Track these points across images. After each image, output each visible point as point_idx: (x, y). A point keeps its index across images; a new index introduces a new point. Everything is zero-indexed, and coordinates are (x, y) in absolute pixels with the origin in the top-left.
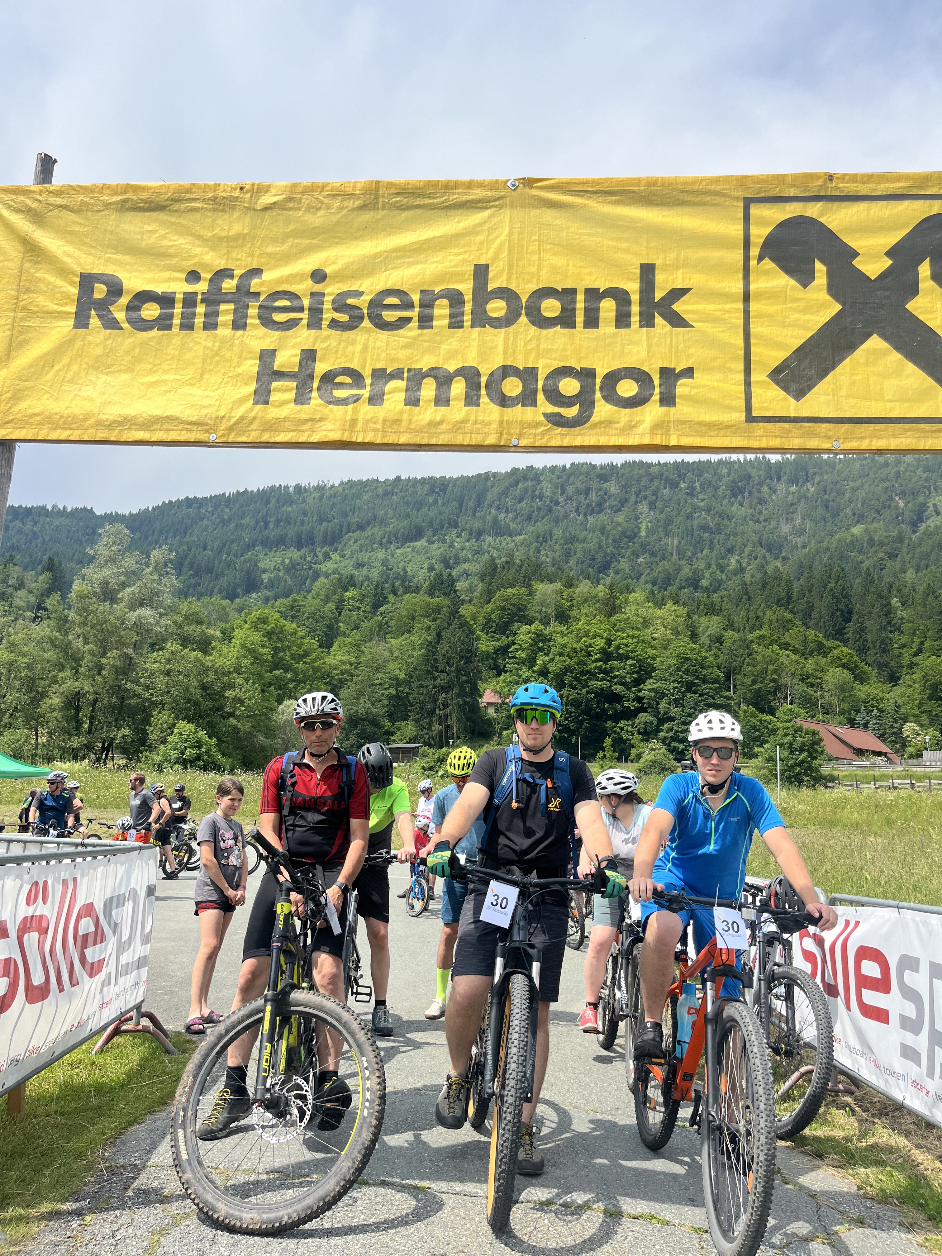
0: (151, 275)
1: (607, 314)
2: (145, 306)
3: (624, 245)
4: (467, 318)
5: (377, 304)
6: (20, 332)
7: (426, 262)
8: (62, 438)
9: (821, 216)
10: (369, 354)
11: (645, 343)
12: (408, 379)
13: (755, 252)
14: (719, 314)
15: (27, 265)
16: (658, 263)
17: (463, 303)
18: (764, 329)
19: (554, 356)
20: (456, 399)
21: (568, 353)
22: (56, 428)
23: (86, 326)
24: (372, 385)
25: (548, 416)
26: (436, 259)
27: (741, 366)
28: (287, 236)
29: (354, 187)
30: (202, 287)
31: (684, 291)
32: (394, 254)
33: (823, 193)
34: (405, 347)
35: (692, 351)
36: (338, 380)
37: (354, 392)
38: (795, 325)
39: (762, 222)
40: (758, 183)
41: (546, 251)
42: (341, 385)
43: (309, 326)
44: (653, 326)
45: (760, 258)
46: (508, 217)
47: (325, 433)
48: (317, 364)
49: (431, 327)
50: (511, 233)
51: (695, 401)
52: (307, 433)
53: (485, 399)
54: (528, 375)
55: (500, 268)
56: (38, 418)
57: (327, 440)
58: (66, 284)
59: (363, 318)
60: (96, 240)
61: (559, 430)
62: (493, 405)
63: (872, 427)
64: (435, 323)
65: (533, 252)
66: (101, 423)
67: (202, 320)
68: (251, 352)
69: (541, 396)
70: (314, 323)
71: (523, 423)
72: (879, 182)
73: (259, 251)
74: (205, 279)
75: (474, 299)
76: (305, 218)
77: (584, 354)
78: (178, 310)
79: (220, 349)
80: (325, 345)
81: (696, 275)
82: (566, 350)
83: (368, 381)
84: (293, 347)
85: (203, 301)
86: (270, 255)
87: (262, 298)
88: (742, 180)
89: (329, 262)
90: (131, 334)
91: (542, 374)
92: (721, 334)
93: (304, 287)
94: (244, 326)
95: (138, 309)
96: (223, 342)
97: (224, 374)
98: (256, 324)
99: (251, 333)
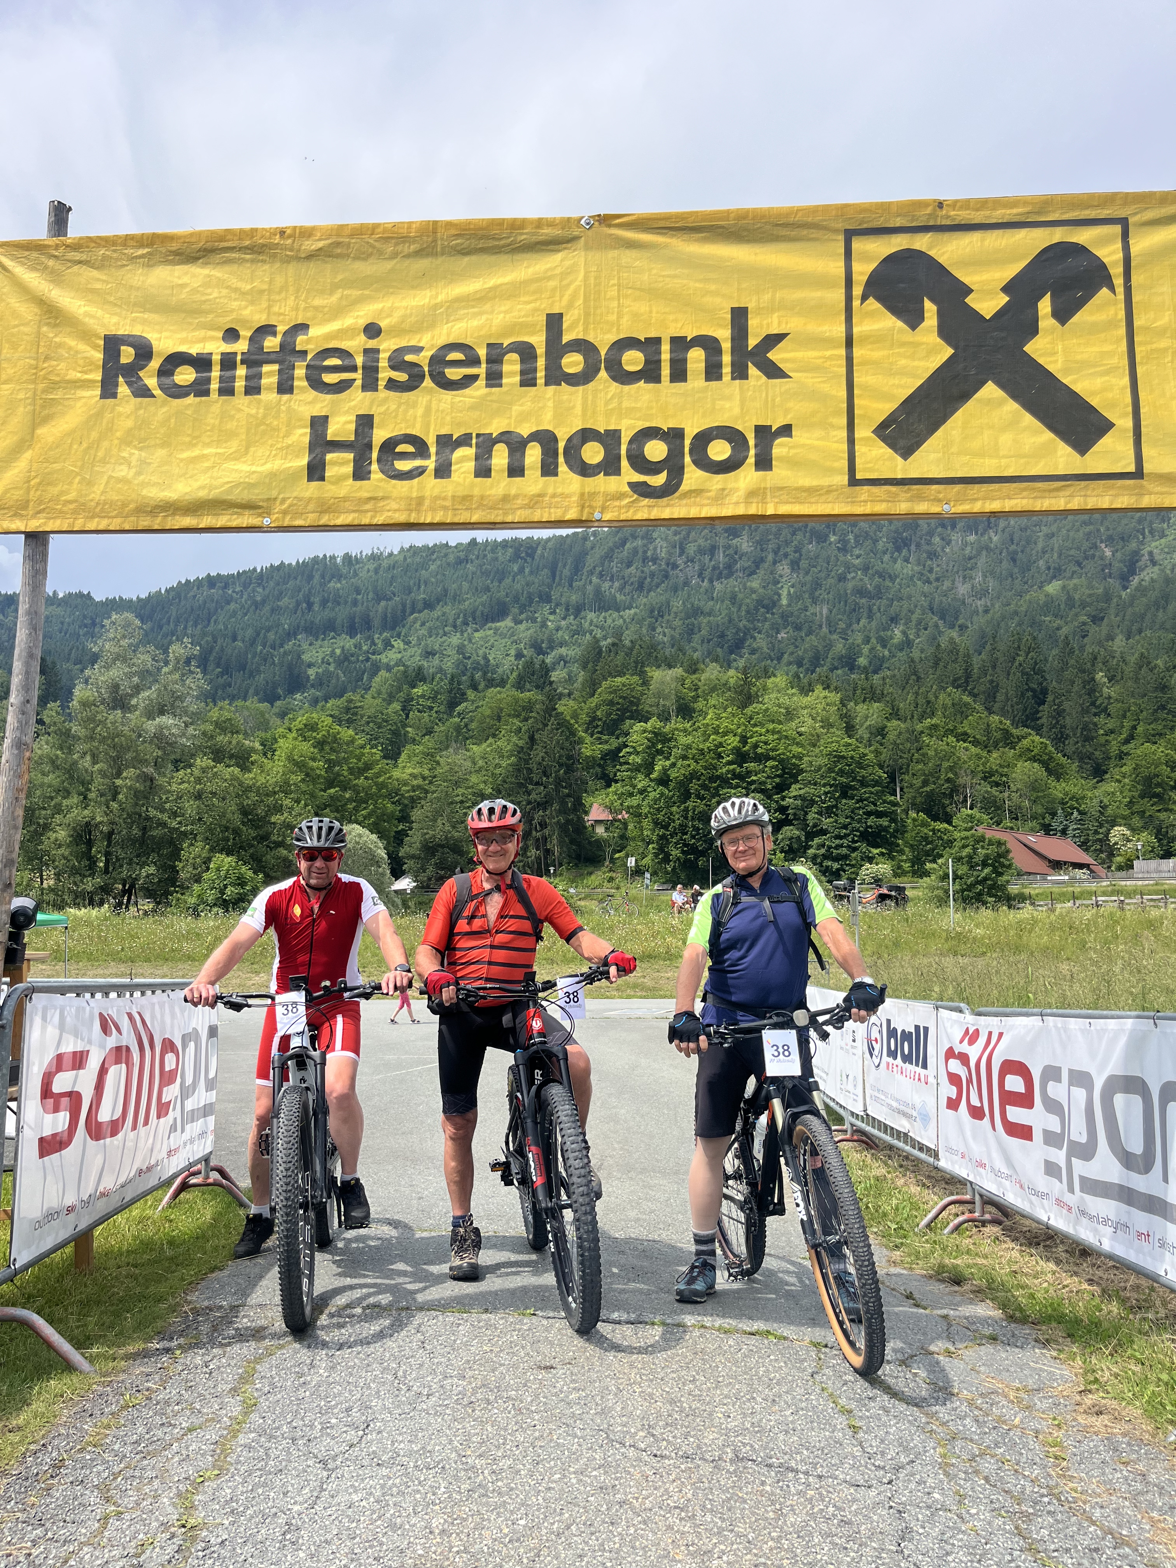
0: (184, 335)
1: (695, 365)
2: (178, 370)
3: (713, 287)
4: (541, 374)
5: (438, 361)
6: (43, 407)
7: (492, 312)
9: (930, 249)
10: (433, 418)
11: (738, 397)
12: (477, 445)
13: (857, 291)
14: (819, 361)
15: (45, 329)
16: (751, 306)
17: (534, 357)
18: (869, 378)
19: (638, 415)
20: (532, 468)
21: (654, 411)
22: (93, 517)
23: (114, 395)
24: (437, 453)
25: (633, 486)
26: (503, 308)
27: (844, 421)
28: (335, 287)
29: (409, 227)
30: (241, 346)
31: (779, 338)
32: (456, 305)
33: (931, 224)
34: (473, 408)
35: (790, 404)
36: (400, 448)
37: (418, 463)
38: (903, 372)
39: (866, 257)
40: (861, 212)
41: (626, 296)
42: (404, 456)
43: (365, 388)
44: (747, 378)
45: (864, 298)
46: (583, 259)
47: (390, 514)
48: (375, 431)
49: (501, 386)
50: (586, 278)
51: (793, 463)
52: (369, 514)
53: (563, 468)
54: (610, 439)
55: (576, 317)
56: (72, 506)
57: (391, 522)
58: (89, 349)
59: (423, 376)
60: (121, 298)
61: (646, 501)
62: (572, 474)
63: (985, 487)
64: (504, 381)
65: (612, 299)
66: (142, 509)
67: (244, 383)
68: (300, 420)
69: (625, 463)
70: (370, 384)
71: (606, 494)
72: (995, 209)
73: (304, 304)
74: (245, 337)
75: (548, 353)
76: (355, 266)
77: (671, 412)
78: (215, 373)
79: (265, 416)
80: (382, 409)
81: (794, 318)
82: (651, 408)
83: (433, 449)
84: (347, 413)
85: (243, 362)
86: (316, 308)
87: (309, 357)
88: (843, 209)
89: (383, 315)
90: (164, 402)
91: (625, 438)
92: (822, 385)
93: (357, 344)
94: (291, 390)
95: (171, 373)
96: (268, 407)
97: (272, 446)
98: (304, 387)
99: (299, 397)
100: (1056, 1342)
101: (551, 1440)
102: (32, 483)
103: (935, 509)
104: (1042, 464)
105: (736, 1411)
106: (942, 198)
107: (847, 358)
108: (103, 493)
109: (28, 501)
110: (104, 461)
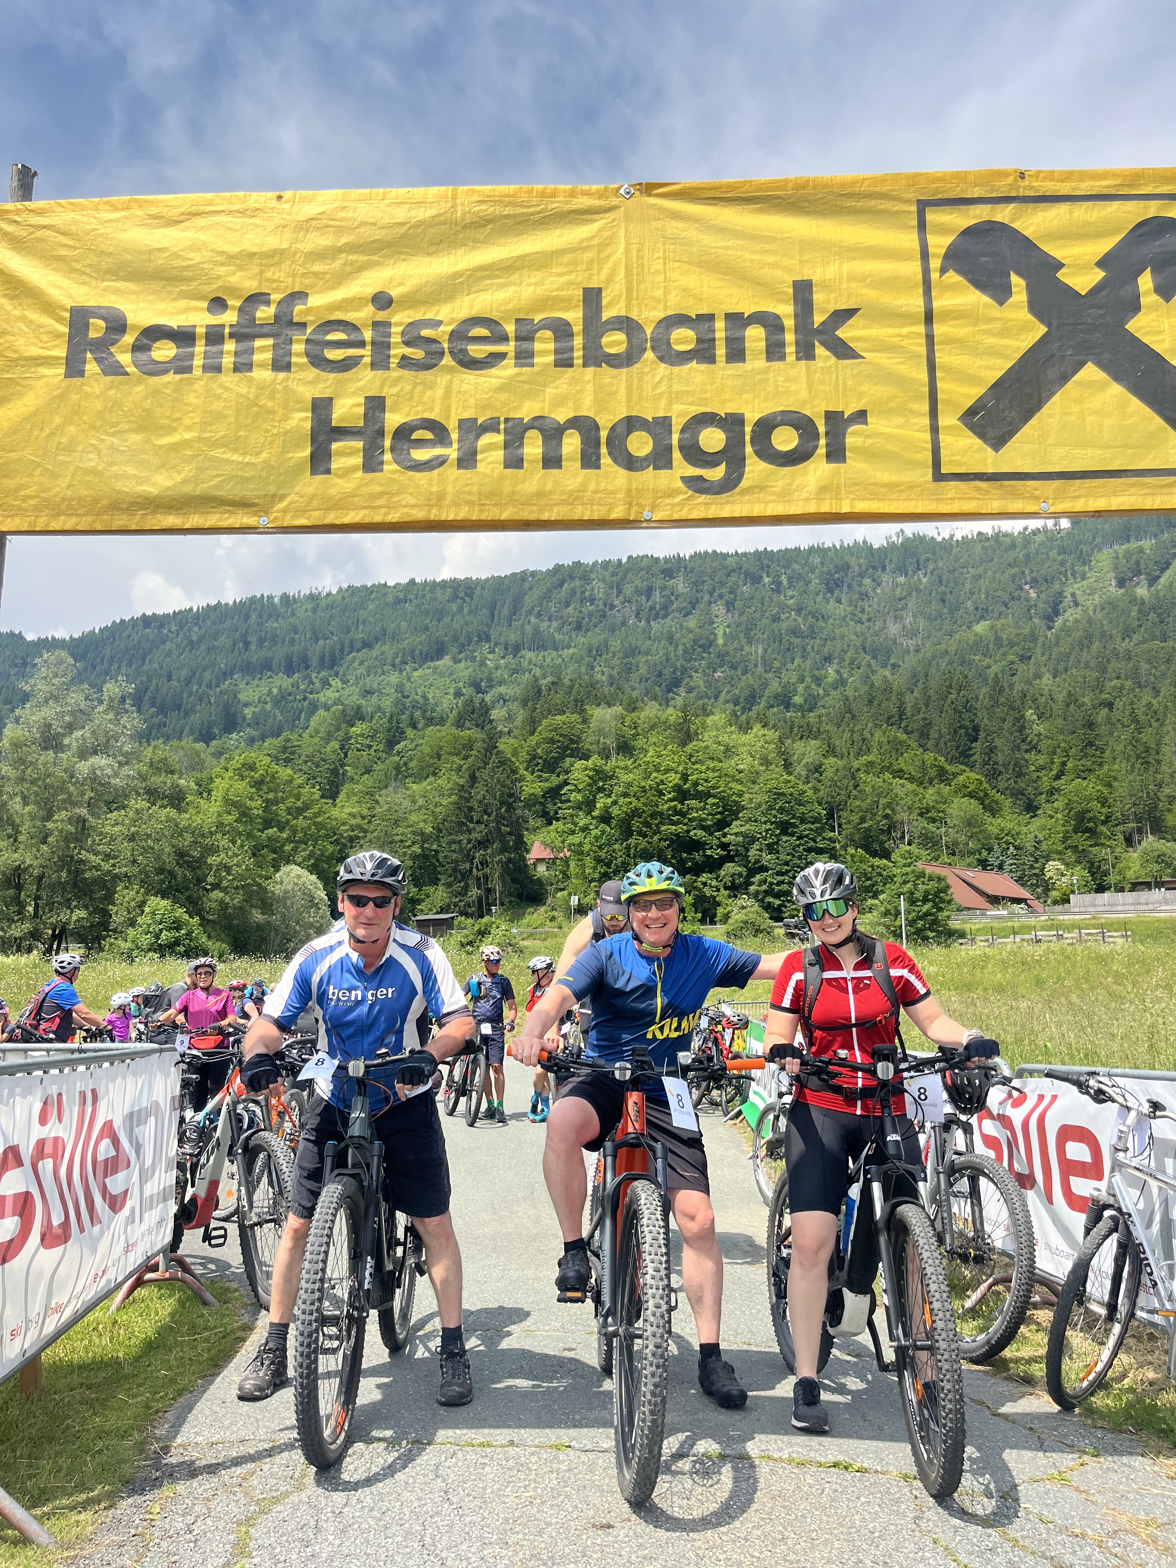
0: (163, 305)
1: (754, 344)
2: (157, 344)
3: (771, 259)
4: (578, 354)
5: (459, 336)
7: (520, 284)
10: (454, 401)
11: (805, 380)
12: (506, 431)
13: (935, 264)
14: (895, 340)
16: (815, 279)
17: (572, 335)
19: (690, 399)
20: (570, 459)
21: (709, 395)
22: (57, 515)
23: (81, 374)
24: (460, 441)
25: (688, 481)
26: (533, 280)
27: (926, 407)
28: (338, 251)
30: (229, 318)
31: (850, 313)
32: (478, 274)
33: (1013, 194)
34: (499, 389)
35: (864, 388)
36: (417, 435)
37: (438, 451)
40: (934, 182)
41: (673, 270)
42: (421, 443)
43: (374, 366)
44: (813, 358)
45: (943, 271)
46: (623, 231)
47: (406, 510)
48: (388, 415)
49: (532, 365)
50: (627, 251)
51: (868, 454)
52: (383, 510)
53: (606, 460)
54: (659, 427)
55: (616, 293)
56: (32, 502)
57: (409, 519)
58: (52, 321)
59: (442, 354)
60: (90, 266)
61: (702, 498)
62: (616, 467)
63: (1088, 482)
64: (536, 360)
65: (658, 272)
66: (113, 507)
67: (232, 359)
68: (299, 403)
69: (677, 455)
71: (656, 491)
72: (1081, 180)
73: (301, 270)
74: (233, 308)
75: (586, 331)
76: (362, 230)
77: (728, 396)
78: (200, 348)
79: (258, 396)
80: (395, 390)
81: (865, 291)
82: (706, 391)
83: (455, 436)
84: (354, 394)
85: (232, 335)
86: (316, 275)
87: (309, 331)
88: (914, 179)
89: (395, 283)
90: (139, 382)
91: (677, 425)
92: (900, 367)
93: (363, 315)
94: (287, 367)
95: (147, 349)
96: (261, 387)
97: (267, 431)
98: (303, 364)
99: (297, 376)
103: (1033, 506)
106: (1023, 168)
108: (69, 486)
110: (69, 449)
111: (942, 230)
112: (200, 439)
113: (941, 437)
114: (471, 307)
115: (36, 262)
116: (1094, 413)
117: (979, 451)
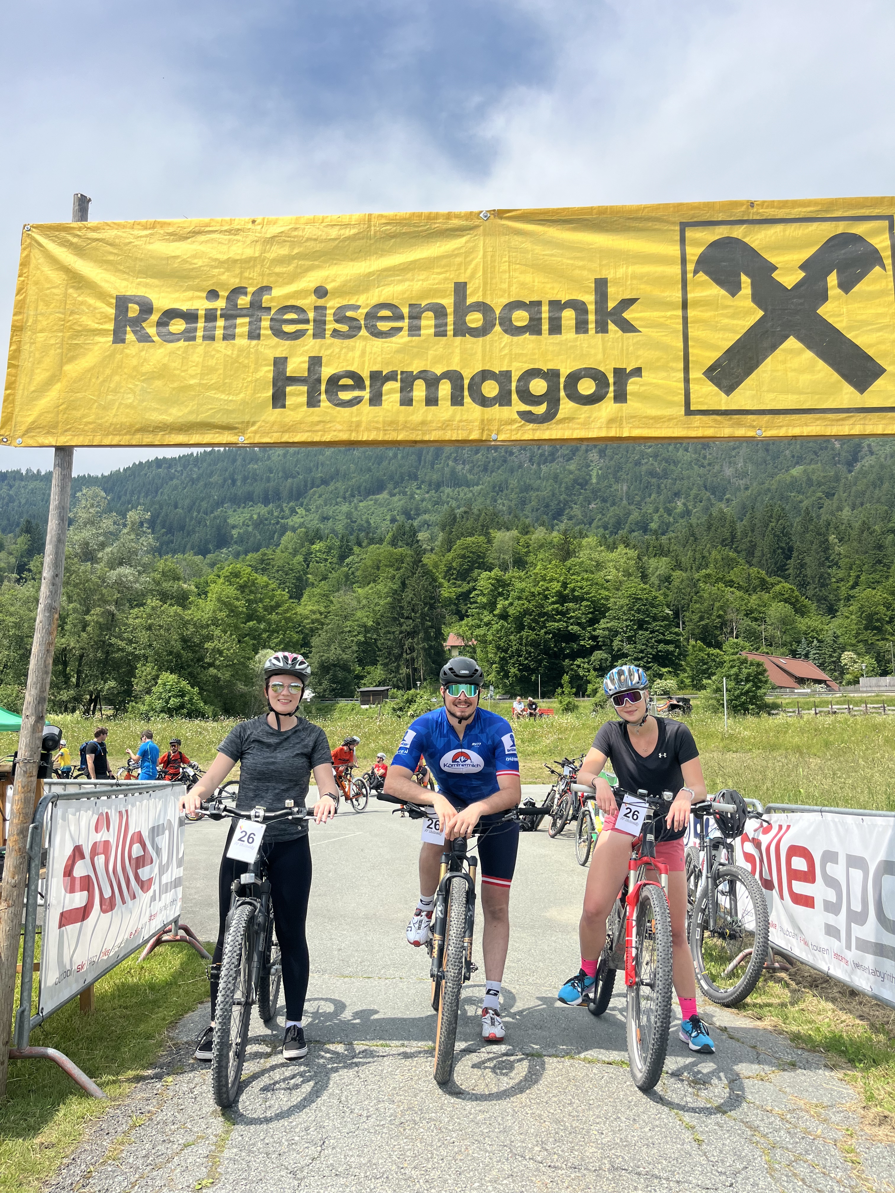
0: (177, 295)
1: (568, 322)
2: (173, 322)
3: (581, 263)
4: (450, 328)
5: (372, 316)
6: (69, 350)
7: (413, 280)
8: (114, 443)
10: (367, 359)
11: (601, 346)
12: (401, 380)
13: (690, 267)
14: (662, 320)
15: (70, 291)
16: (610, 277)
17: (446, 315)
19: (524, 360)
20: (444, 399)
21: (536, 356)
22: (107, 435)
23: (123, 341)
24: (371, 386)
25: (523, 415)
26: (421, 277)
27: (681, 365)
28: (292, 259)
29: (351, 218)
30: (221, 304)
31: (632, 301)
32: (385, 273)
33: (745, 218)
34: (398, 351)
35: (640, 352)
36: (343, 382)
37: (356, 393)
38: (725, 329)
40: (692, 209)
41: (515, 270)
42: (345, 388)
43: (315, 336)
44: (607, 332)
45: (696, 272)
46: (482, 242)
47: (335, 433)
48: (323, 369)
49: (420, 335)
50: (484, 256)
51: (643, 397)
52: (320, 433)
53: (467, 400)
54: (504, 378)
55: (477, 285)
56: (91, 426)
57: (337, 439)
58: (104, 306)
59: (360, 328)
60: (128, 267)
61: (531, 426)
62: (474, 405)
63: (788, 417)
64: (422, 332)
65: (504, 272)
66: (143, 429)
67: (222, 332)
68: (265, 360)
69: (514, 397)
70: (319, 334)
71: (500, 421)
72: (793, 207)
73: (268, 271)
74: (223, 297)
75: (455, 312)
76: (308, 244)
77: (549, 357)
78: (201, 324)
79: (238, 356)
80: (329, 352)
81: (642, 286)
82: (534, 354)
83: (367, 383)
84: (302, 354)
85: (222, 316)
86: (278, 274)
87: (273, 312)
88: (679, 207)
89: (329, 280)
90: (161, 346)
91: (515, 377)
92: (665, 338)
93: (308, 302)
94: (258, 337)
95: (167, 324)
96: (241, 350)
97: (244, 379)
98: (269, 335)
99: (264, 343)
100: (843, 1068)
101: (468, 1155)
102: (61, 408)
103: (751, 433)
104: (831, 399)
105: (607, 1129)
106: (753, 200)
107: (683, 317)
108: (115, 415)
109: (57, 423)
110: (115, 391)
111: (696, 243)
112: (200, 384)
113: (691, 386)
114: (379, 296)
115: (92, 264)
116: (794, 370)
117: (716, 395)
